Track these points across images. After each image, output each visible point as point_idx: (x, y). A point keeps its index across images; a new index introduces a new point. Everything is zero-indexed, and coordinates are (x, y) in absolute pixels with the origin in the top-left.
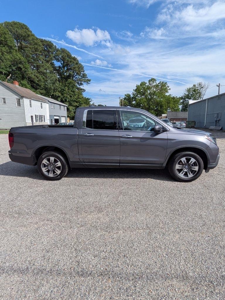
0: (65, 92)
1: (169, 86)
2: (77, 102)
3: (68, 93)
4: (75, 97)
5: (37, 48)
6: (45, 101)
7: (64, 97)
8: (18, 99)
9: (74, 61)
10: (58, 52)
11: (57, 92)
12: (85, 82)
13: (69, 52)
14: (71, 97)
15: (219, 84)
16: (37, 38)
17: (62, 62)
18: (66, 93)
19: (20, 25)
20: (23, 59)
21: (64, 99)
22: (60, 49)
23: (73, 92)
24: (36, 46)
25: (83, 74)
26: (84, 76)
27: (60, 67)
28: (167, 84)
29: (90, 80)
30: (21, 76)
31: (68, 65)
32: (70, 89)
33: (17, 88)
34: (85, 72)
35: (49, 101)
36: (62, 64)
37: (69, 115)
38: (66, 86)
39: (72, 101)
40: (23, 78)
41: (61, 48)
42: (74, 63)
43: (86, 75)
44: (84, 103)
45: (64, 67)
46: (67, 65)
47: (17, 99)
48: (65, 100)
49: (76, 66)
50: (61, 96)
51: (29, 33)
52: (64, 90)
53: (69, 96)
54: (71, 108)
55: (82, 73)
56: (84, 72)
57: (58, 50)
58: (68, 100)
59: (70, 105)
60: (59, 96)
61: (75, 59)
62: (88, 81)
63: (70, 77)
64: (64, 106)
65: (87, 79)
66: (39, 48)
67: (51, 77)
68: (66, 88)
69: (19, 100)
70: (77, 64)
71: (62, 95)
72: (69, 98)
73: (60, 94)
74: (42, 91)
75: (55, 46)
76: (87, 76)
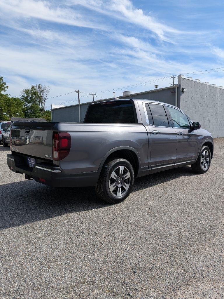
1: (5, 83)
15: (78, 90)
28: (2, 80)
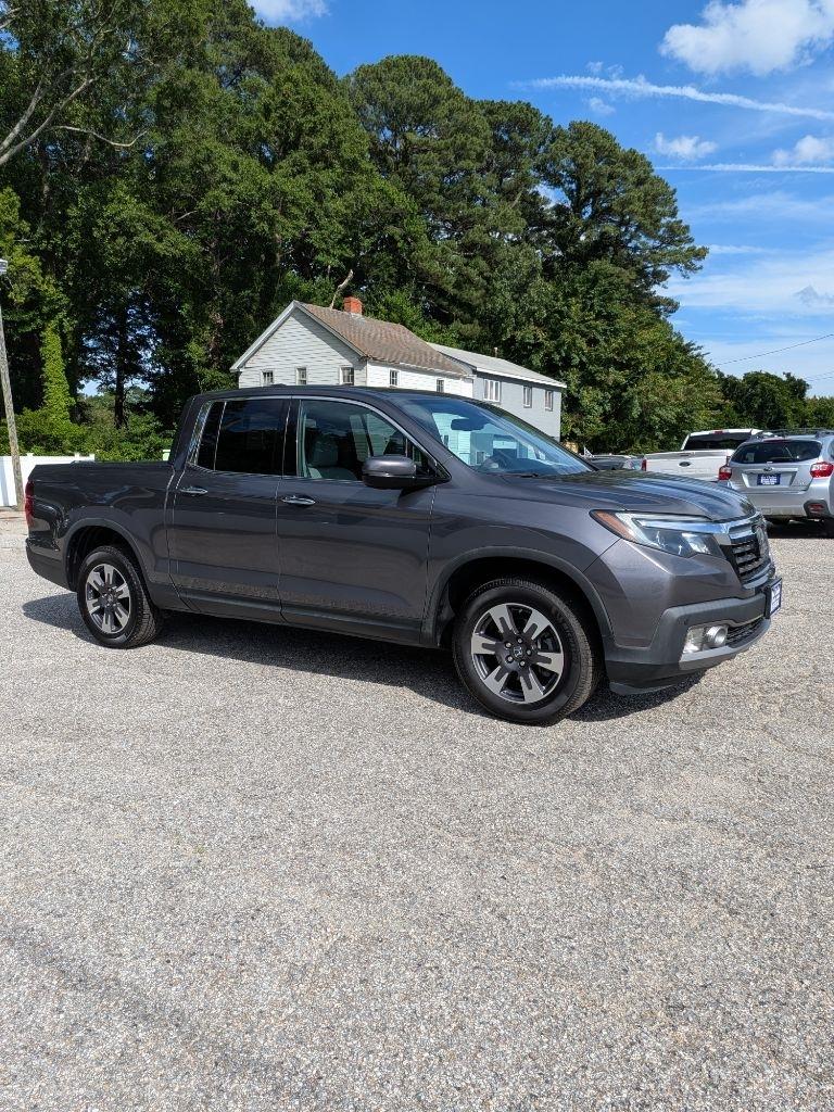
0: (567, 322)
2: (620, 367)
3: (583, 328)
4: (616, 343)
5: (463, 146)
6: (459, 371)
7: (558, 348)
8: (348, 369)
9: (628, 172)
10: (559, 143)
11: (532, 327)
12: (676, 263)
13: (606, 136)
14: (592, 342)
16: (471, 103)
17: (574, 186)
18: (571, 330)
19: (410, 64)
20: (403, 201)
21: (557, 357)
22: (565, 127)
23: (610, 318)
24: (460, 138)
25: (671, 229)
26: (676, 233)
27: (559, 209)
29: (700, 254)
30: (393, 270)
31: (599, 192)
32: (592, 305)
33: (351, 324)
34: (679, 217)
35: (475, 372)
36: (570, 193)
37: (577, 431)
38: (574, 293)
39: (598, 361)
40: (400, 280)
41: (572, 126)
42: (625, 179)
43: (687, 227)
44: (657, 369)
45: (578, 206)
46: (596, 194)
47: (344, 369)
48: (562, 359)
49: (637, 193)
50: (547, 343)
51: (440, 90)
52: (560, 312)
53: (582, 343)
54: (588, 396)
55: (663, 221)
56: (674, 214)
57: (556, 135)
58: (576, 361)
59: (589, 380)
60: (538, 346)
61: (632, 160)
62: (691, 259)
63: (605, 248)
64: (550, 389)
65: (687, 246)
66: (472, 142)
67: (511, 262)
68: (575, 307)
69: (352, 373)
70: (640, 182)
71: (554, 335)
72: (581, 349)
73: (542, 336)
74: (469, 326)
75: (548, 120)
76: (690, 235)
